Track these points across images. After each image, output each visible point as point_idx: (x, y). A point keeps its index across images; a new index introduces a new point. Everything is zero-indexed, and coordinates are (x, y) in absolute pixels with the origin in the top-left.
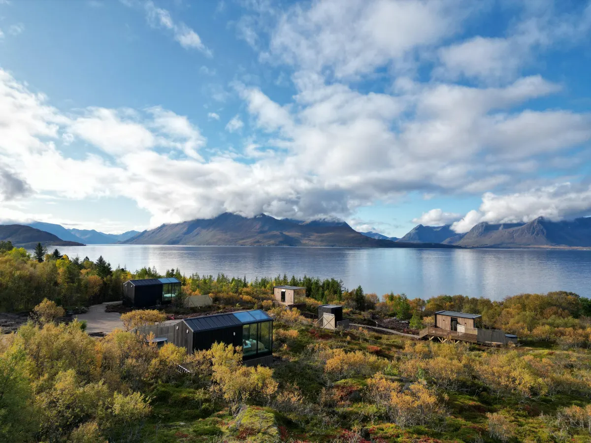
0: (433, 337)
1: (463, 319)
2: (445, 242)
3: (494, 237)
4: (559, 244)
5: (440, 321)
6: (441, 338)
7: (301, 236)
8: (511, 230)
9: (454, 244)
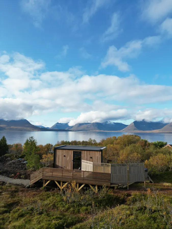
0: (48, 182)
1: (88, 152)
2: (66, 129)
3: (82, 127)
4: (101, 130)
5: (60, 157)
6: (59, 182)
7: (6, 126)
8: (88, 125)
9: (69, 130)
